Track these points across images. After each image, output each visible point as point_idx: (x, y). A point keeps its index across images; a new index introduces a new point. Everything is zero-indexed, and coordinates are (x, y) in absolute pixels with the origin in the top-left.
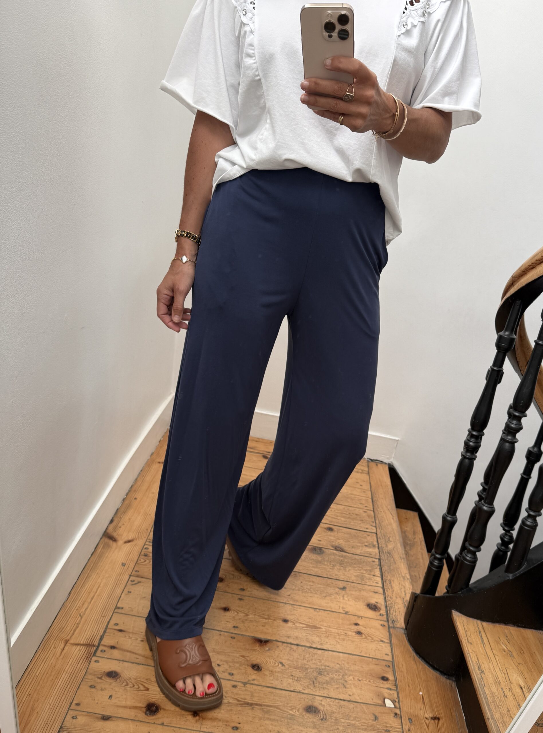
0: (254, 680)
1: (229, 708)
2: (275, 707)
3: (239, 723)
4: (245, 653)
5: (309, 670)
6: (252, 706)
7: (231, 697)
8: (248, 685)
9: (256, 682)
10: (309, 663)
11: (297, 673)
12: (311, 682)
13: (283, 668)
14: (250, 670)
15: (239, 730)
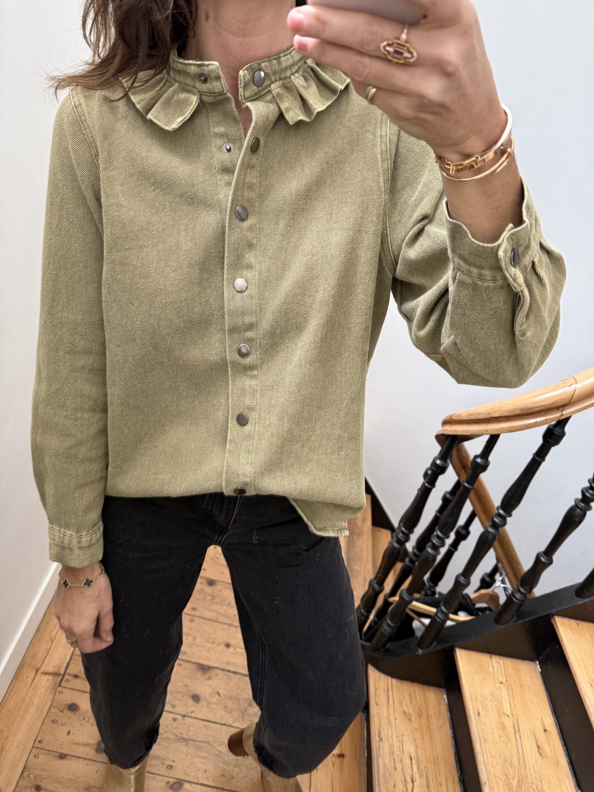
0: (192, 712)
1: (167, 744)
2: (207, 743)
3: (174, 761)
4: (188, 682)
5: (241, 701)
6: (188, 741)
7: (170, 732)
8: (186, 719)
9: (193, 715)
10: (242, 694)
11: (230, 705)
12: (241, 714)
13: (219, 698)
14: (191, 702)
15: (173, 769)
